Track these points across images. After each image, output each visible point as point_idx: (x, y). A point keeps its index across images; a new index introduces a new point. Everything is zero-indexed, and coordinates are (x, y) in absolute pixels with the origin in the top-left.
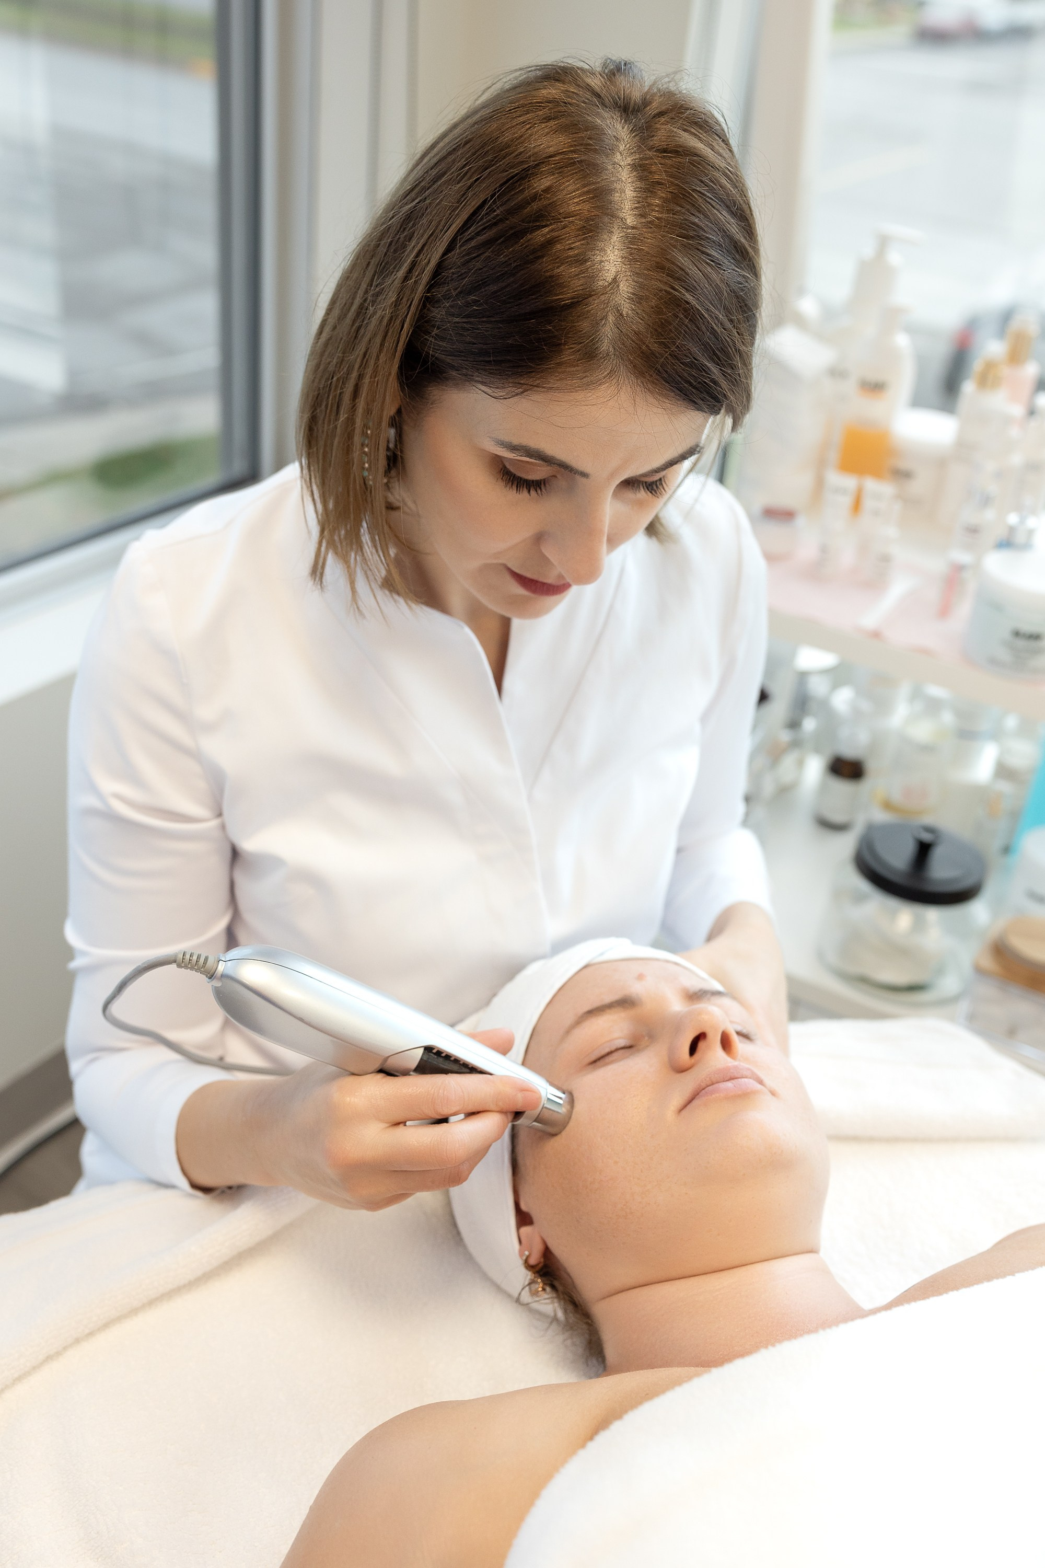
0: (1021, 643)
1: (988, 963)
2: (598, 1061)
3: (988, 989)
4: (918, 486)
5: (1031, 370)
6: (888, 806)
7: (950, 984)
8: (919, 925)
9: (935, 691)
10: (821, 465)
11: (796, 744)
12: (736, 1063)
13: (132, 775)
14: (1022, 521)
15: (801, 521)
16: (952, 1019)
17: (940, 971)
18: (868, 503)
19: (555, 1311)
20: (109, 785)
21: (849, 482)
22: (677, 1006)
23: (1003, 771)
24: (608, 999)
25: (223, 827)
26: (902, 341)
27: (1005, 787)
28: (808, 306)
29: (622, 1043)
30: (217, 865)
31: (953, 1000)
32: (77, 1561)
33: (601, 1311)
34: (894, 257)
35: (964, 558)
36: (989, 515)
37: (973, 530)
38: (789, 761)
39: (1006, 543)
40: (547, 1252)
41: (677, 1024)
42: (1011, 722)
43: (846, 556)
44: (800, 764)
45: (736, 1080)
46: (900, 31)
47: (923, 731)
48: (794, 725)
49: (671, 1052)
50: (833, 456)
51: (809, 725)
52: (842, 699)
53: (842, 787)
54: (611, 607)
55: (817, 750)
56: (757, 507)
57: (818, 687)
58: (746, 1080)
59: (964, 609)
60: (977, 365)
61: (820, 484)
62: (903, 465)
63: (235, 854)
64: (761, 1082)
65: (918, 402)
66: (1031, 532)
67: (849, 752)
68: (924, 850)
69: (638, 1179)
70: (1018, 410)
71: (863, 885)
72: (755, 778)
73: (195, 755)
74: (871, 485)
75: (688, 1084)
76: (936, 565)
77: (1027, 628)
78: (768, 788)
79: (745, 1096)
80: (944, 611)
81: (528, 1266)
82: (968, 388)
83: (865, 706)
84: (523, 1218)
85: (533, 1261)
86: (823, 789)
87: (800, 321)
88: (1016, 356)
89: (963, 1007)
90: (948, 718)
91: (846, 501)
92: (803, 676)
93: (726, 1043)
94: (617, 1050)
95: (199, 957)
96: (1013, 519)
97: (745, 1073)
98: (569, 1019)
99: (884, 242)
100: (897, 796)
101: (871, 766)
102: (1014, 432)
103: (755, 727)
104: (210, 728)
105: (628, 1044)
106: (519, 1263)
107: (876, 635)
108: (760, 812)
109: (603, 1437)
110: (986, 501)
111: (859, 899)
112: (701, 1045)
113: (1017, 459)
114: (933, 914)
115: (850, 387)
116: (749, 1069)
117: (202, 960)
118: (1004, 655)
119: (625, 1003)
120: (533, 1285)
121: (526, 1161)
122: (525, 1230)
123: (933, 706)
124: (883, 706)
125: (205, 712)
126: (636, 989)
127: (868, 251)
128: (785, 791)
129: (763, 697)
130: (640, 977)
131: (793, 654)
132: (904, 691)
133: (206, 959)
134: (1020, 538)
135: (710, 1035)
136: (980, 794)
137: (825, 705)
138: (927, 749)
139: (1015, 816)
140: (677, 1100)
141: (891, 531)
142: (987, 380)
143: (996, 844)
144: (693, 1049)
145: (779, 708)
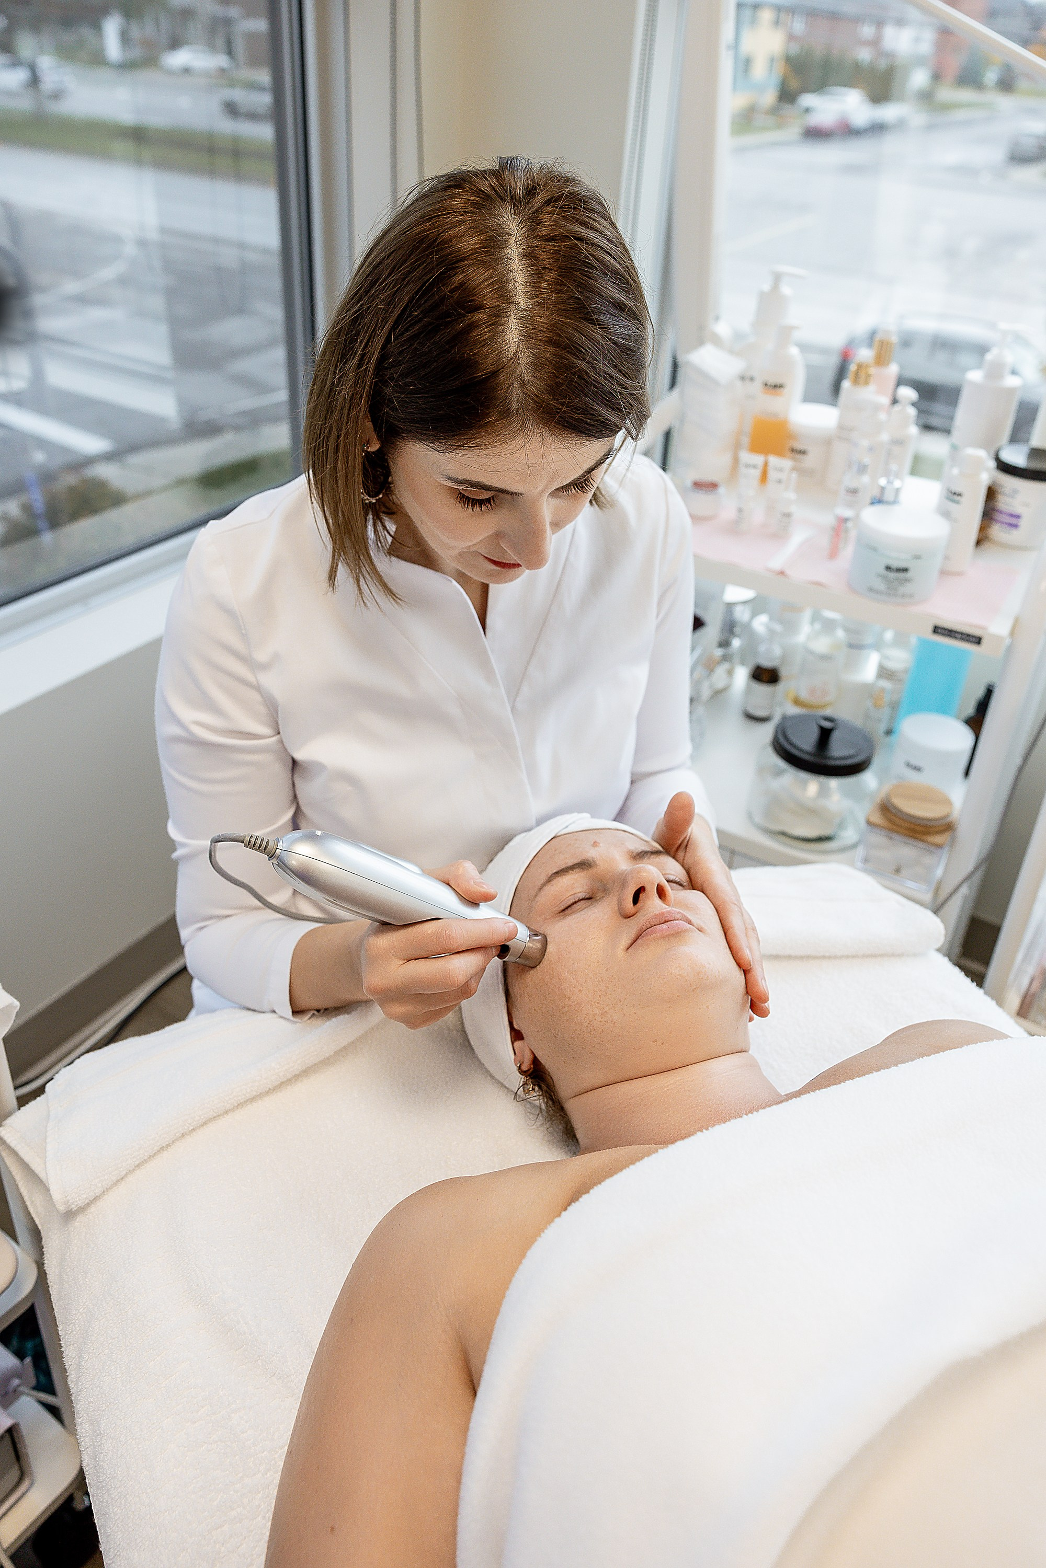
0: (892, 575)
1: (877, 819)
2: (566, 910)
3: (878, 838)
4: (809, 462)
5: (893, 369)
6: (797, 702)
7: (849, 835)
8: (823, 792)
9: (829, 614)
10: (737, 446)
11: (725, 658)
12: (669, 909)
13: (212, 707)
14: (889, 482)
15: (721, 490)
16: (852, 864)
17: (841, 825)
18: (772, 475)
19: (540, 1104)
20: (188, 714)
21: (759, 459)
22: (624, 865)
23: (884, 672)
24: (571, 862)
25: (282, 742)
26: (794, 351)
27: (885, 684)
28: (722, 329)
29: (582, 895)
30: (280, 772)
31: (854, 846)
32: (182, 1308)
33: (572, 1107)
34: (786, 290)
35: (847, 513)
36: (865, 479)
37: (854, 492)
38: (721, 671)
39: (878, 501)
40: (535, 1061)
41: (622, 881)
42: (889, 635)
43: (758, 515)
44: (730, 673)
45: (669, 922)
46: (793, 131)
47: (822, 645)
48: (724, 644)
49: (620, 902)
50: (746, 441)
51: (736, 643)
52: (760, 623)
53: (762, 689)
54: (567, 559)
55: (743, 663)
56: (689, 483)
57: (742, 614)
58: (677, 921)
59: (848, 552)
60: (853, 368)
61: (736, 460)
62: (798, 446)
63: (294, 763)
64: (690, 923)
65: (809, 397)
66: (897, 491)
67: (767, 663)
68: (825, 735)
69: (598, 1003)
70: (885, 400)
71: (781, 763)
72: (696, 685)
73: (257, 688)
74: (773, 460)
75: (631, 929)
76: (827, 519)
77: (895, 564)
78: (706, 693)
79: (677, 935)
80: (833, 553)
81: (521, 1072)
82: (846, 384)
83: (778, 628)
84: (517, 1035)
85: (524, 1068)
86: (748, 691)
87: (717, 341)
88: (881, 360)
89: (860, 852)
90: (840, 634)
91: (757, 473)
92: (730, 606)
93: (661, 892)
94: (579, 900)
95: (262, 840)
96: (883, 482)
97: (677, 916)
98: (543, 878)
99: (777, 278)
100: (804, 695)
101: (783, 672)
102: (883, 416)
103: (693, 649)
104: (264, 667)
105: (587, 896)
106: (515, 1069)
107: (782, 573)
108: (701, 710)
109: (574, 1207)
110: (862, 469)
111: (779, 773)
112: (642, 896)
113: (885, 437)
114: (834, 783)
115: (757, 387)
116: (679, 913)
117: (264, 844)
118: (880, 585)
119: (584, 865)
120: (526, 1086)
121: (515, 990)
122: (517, 1044)
123: (829, 626)
124: (791, 627)
125: (261, 656)
126: (591, 854)
127: (766, 287)
128: (719, 694)
129: (698, 623)
130: (595, 844)
131: (722, 592)
132: (807, 615)
133: (268, 842)
134: (889, 496)
135: (648, 888)
136: (867, 690)
137: (747, 627)
138: (825, 658)
139: (895, 706)
140: (625, 941)
141: (792, 496)
142: (861, 378)
143: (882, 728)
144: (636, 900)
145: (712, 632)
